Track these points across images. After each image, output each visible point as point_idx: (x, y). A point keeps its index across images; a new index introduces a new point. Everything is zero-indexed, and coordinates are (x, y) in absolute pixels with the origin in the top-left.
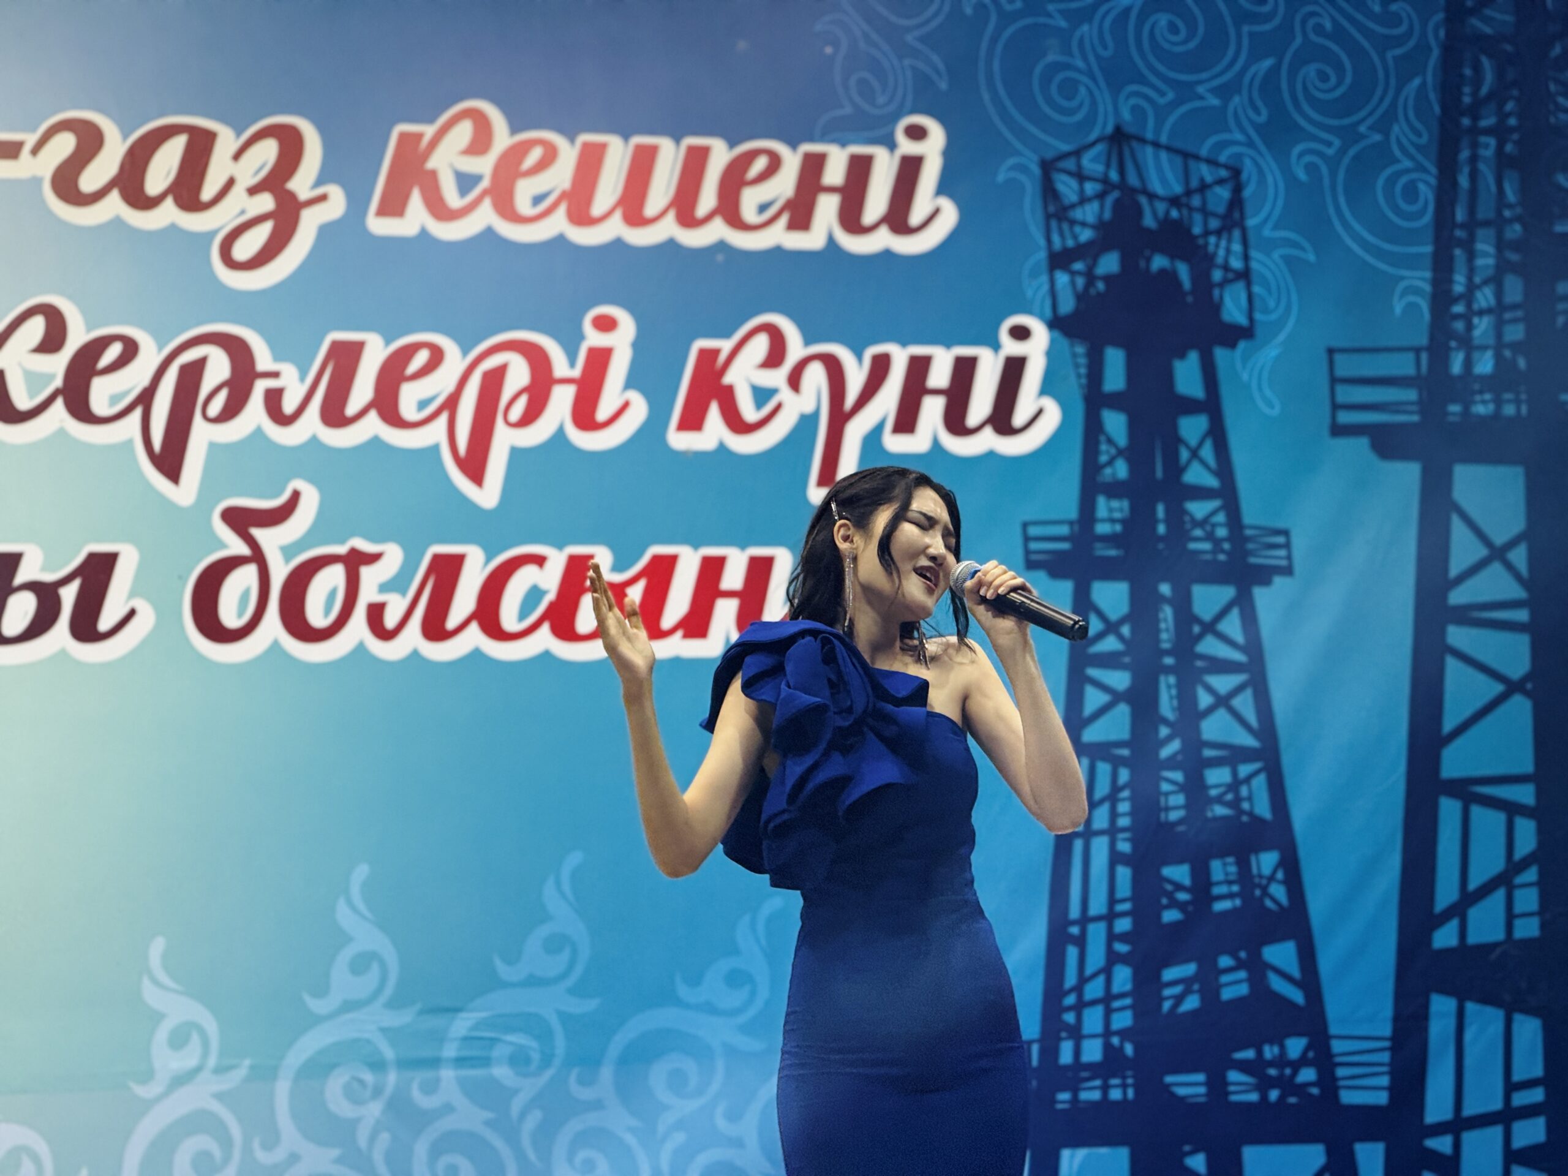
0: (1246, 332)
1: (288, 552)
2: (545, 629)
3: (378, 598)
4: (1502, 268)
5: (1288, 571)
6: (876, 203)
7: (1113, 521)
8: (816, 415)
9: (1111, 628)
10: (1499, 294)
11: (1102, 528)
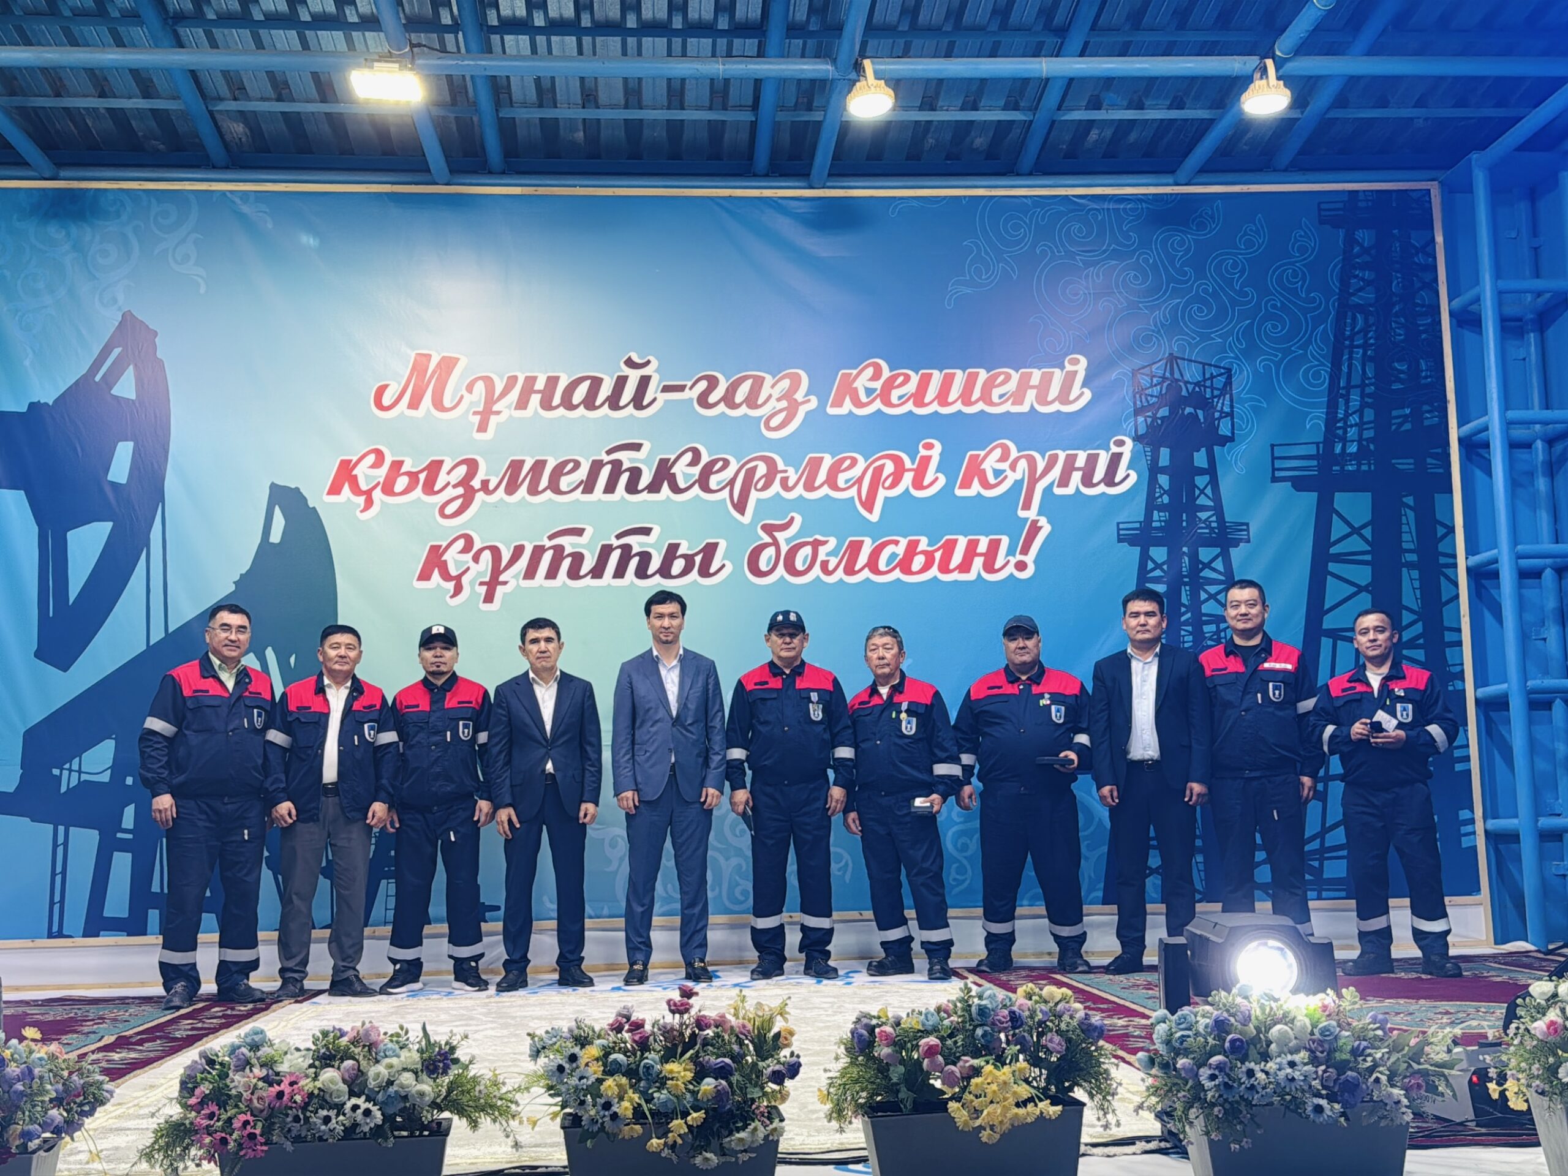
0: (1231, 439)
1: (788, 541)
2: (898, 570)
3: (826, 558)
4: (1363, 406)
5: (1248, 541)
6: (1054, 392)
7: (1160, 521)
8: (1022, 480)
9: (1158, 566)
10: (1361, 417)
11: (1154, 524)
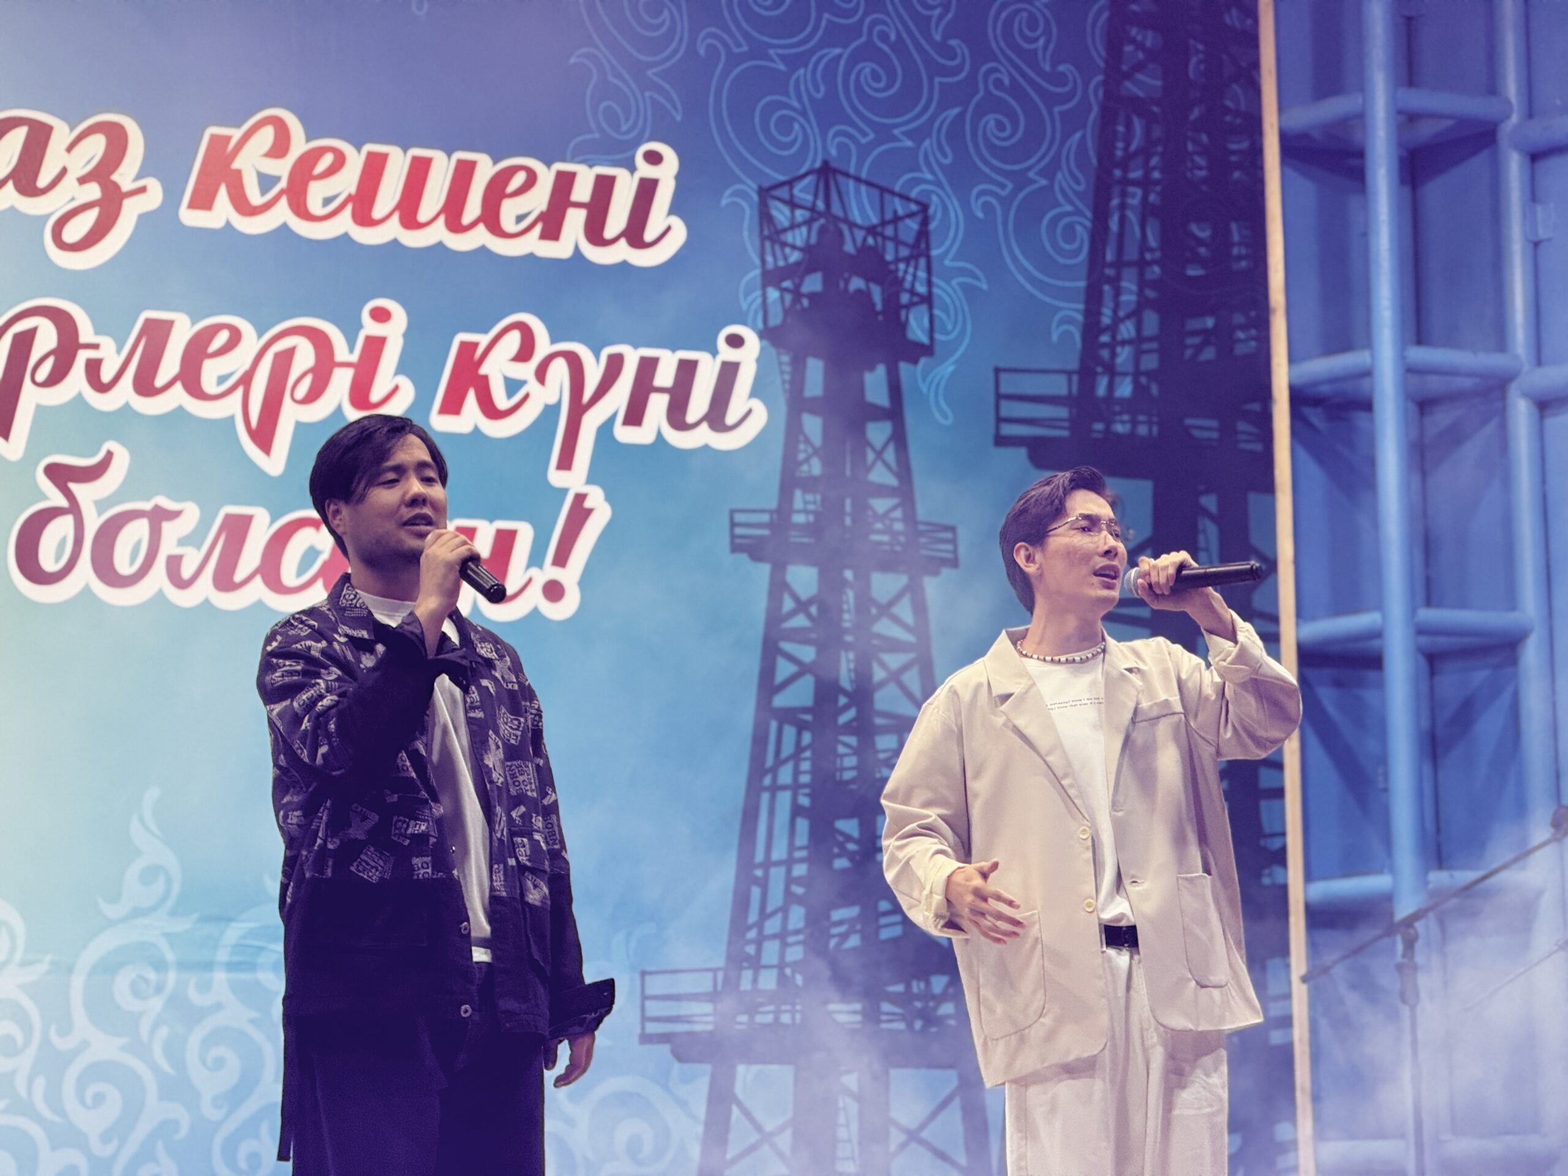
0: (928, 350)
1: (101, 505)
2: (319, 584)
4: (1142, 304)
5: (954, 563)
6: (617, 219)
7: (806, 512)
8: (559, 404)
9: (802, 606)
10: (1139, 328)
11: (799, 519)
